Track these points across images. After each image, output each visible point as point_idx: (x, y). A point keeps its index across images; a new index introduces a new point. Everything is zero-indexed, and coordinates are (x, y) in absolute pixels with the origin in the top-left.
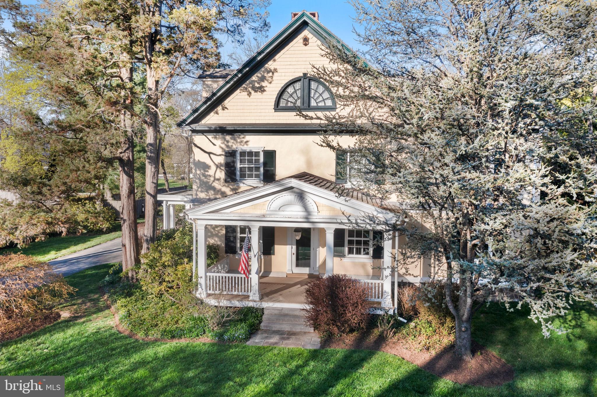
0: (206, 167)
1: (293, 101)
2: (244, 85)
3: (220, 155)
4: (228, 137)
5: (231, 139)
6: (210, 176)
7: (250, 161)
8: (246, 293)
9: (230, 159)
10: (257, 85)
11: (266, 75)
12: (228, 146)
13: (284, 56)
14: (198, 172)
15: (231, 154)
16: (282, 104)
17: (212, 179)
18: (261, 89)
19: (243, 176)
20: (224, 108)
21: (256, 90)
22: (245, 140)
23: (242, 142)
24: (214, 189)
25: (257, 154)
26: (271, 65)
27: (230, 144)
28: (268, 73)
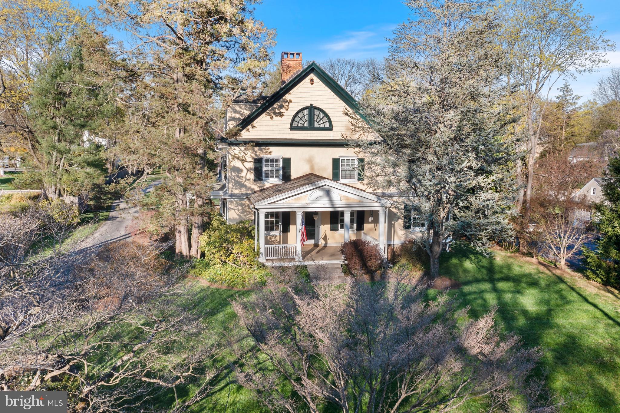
0: (239, 170)
1: (302, 123)
2: (267, 111)
3: (250, 162)
4: (256, 149)
5: (259, 150)
6: (243, 177)
7: (272, 166)
8: (292, 257)
9: (258, 165)
10: (277, 111)
11: (283, 104)
12: (256, 155)
13: (296, 91)
14: (233, 174)
15: (258, 161)
16: (295, 125)
17: (244, 179)
18: (281, 115)
19: (267, 176)
20: (253, 127)
21: (277, 114)
22: (269, 151)
23: (266, 152)
24: (245, 186)
25: (277, 160)
26: (287, 97)
27: (258, 154)
28: (285, 102)
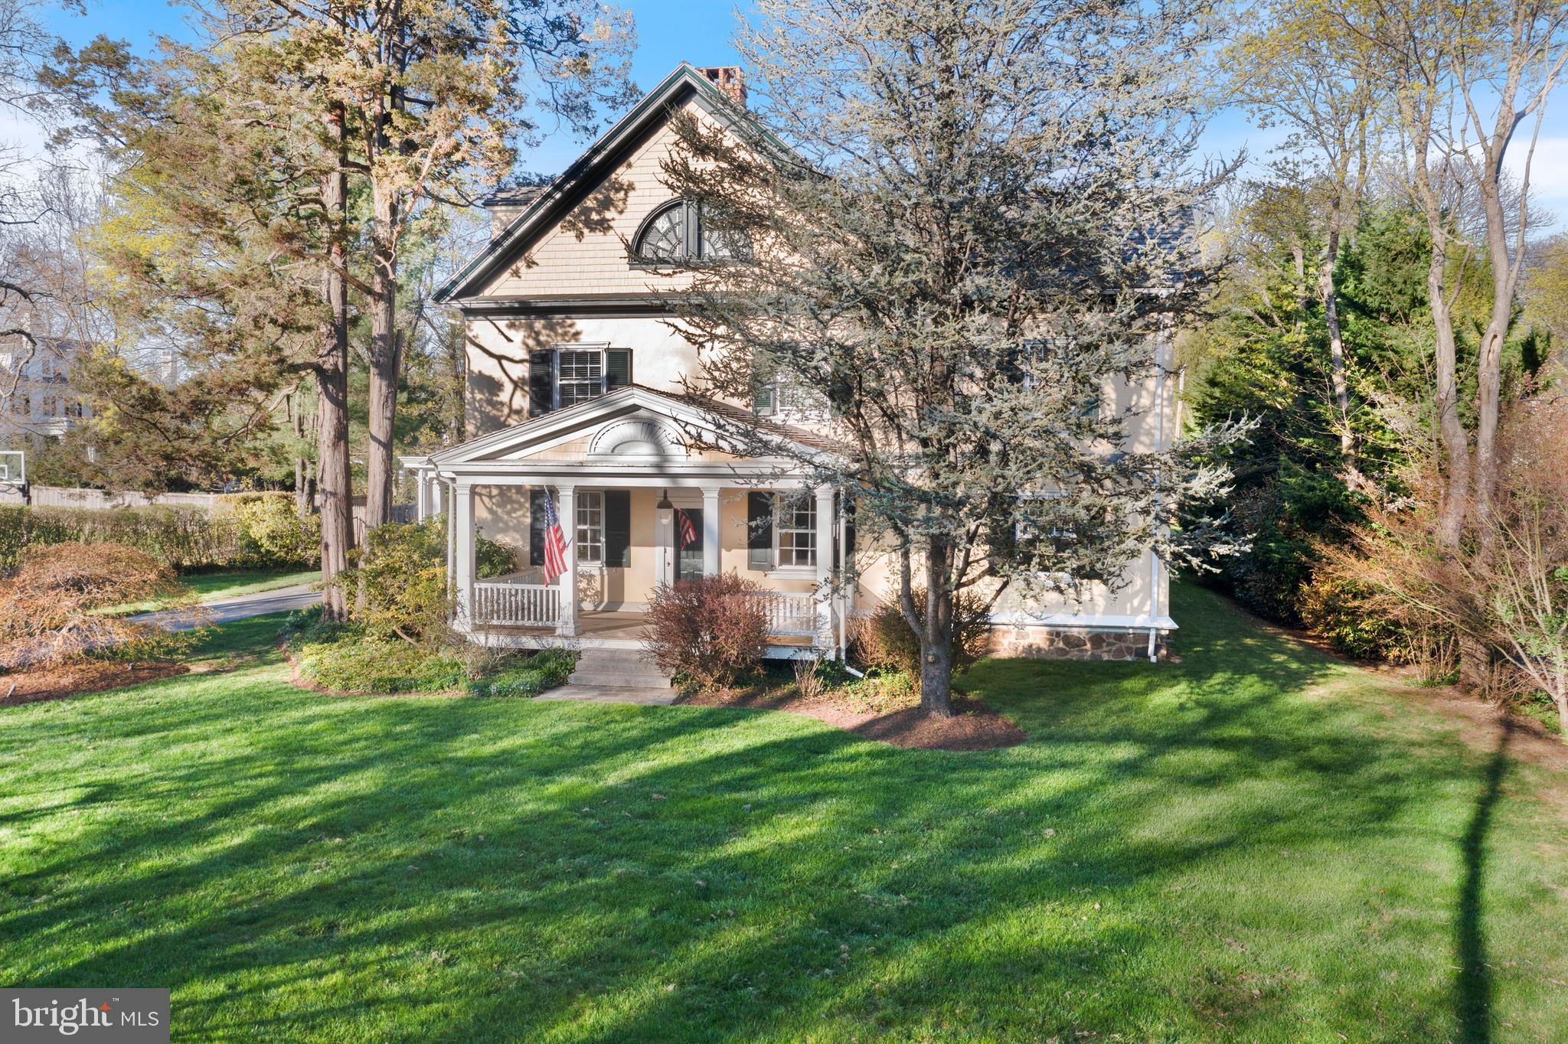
0: (493, 386)
1: (669, 247)
2: (568, 218)
3: (521, 361)
4: (539, 325)
5: (545, 327)
6: (502, 404)
7: (581, 373)
8: (549, 624)
9: (540, 370)
10: (595, 216)
11: (612, 194)
12: (539, 343)
13: (648, 155)
14: (478, 396)
15: (541, 358)
16: (647, 251)
17: (506, 411)
18: (604, 226)
19: (566, 401)
20: (531, 264)
21: (593, 226)
22: (572, 331)
23: (565, 334)
25: (595, 357)
26: (622, 174)
27: (542, 338)
28: (617, 191)
